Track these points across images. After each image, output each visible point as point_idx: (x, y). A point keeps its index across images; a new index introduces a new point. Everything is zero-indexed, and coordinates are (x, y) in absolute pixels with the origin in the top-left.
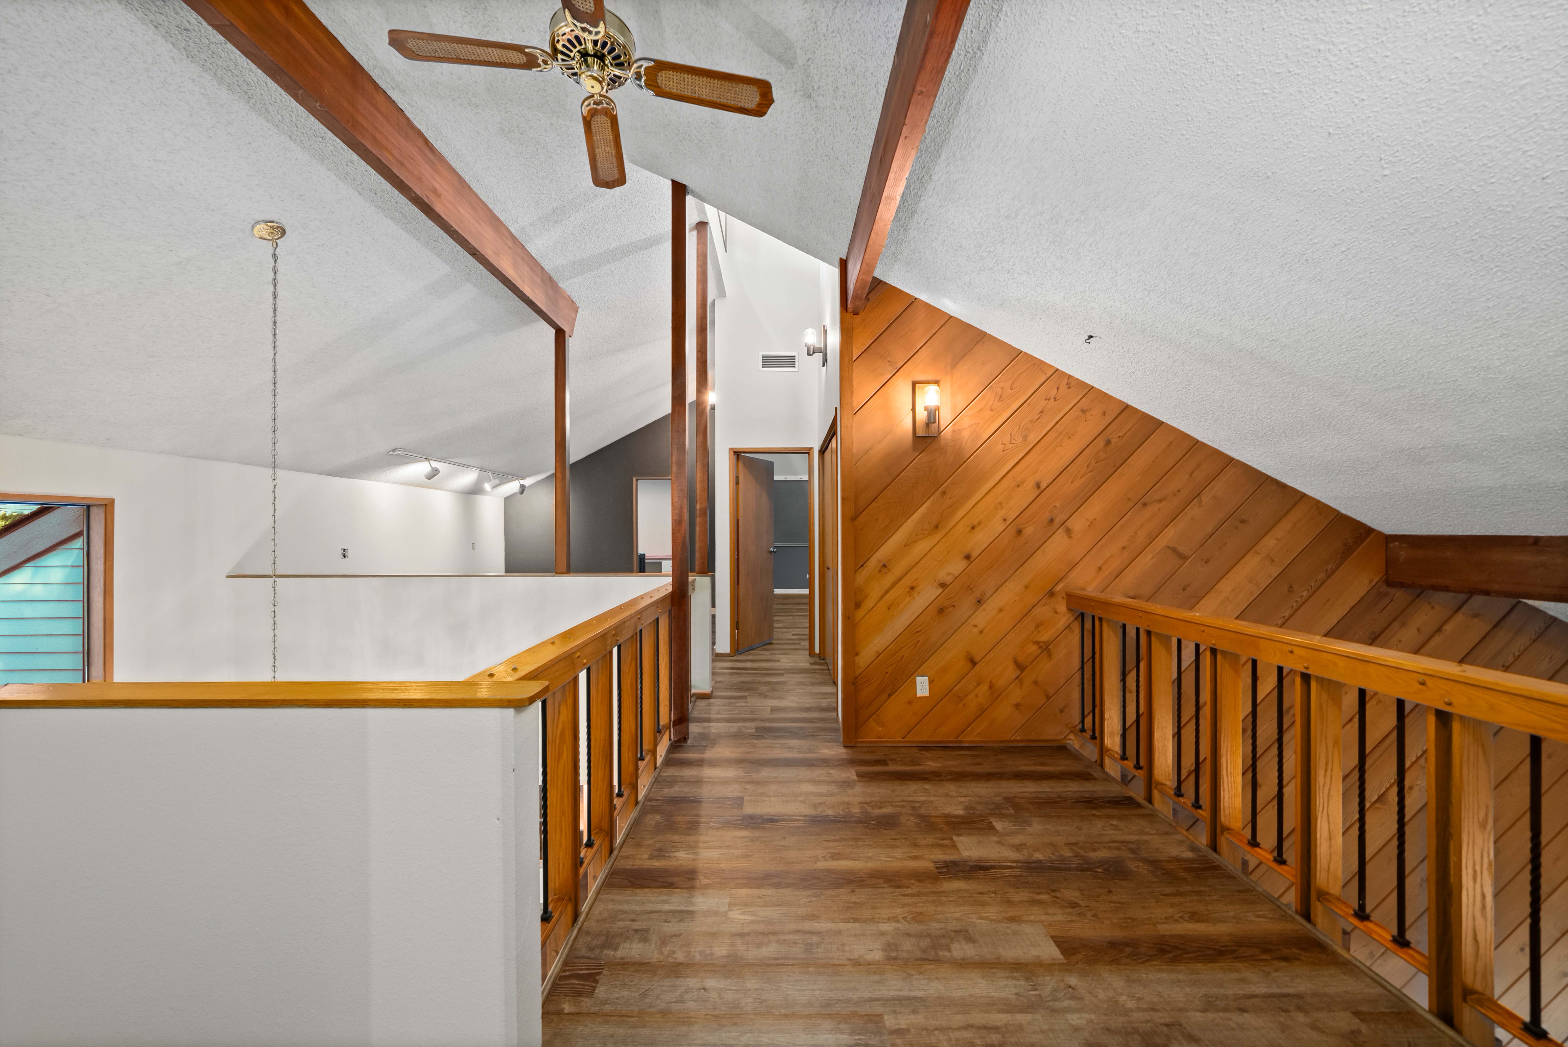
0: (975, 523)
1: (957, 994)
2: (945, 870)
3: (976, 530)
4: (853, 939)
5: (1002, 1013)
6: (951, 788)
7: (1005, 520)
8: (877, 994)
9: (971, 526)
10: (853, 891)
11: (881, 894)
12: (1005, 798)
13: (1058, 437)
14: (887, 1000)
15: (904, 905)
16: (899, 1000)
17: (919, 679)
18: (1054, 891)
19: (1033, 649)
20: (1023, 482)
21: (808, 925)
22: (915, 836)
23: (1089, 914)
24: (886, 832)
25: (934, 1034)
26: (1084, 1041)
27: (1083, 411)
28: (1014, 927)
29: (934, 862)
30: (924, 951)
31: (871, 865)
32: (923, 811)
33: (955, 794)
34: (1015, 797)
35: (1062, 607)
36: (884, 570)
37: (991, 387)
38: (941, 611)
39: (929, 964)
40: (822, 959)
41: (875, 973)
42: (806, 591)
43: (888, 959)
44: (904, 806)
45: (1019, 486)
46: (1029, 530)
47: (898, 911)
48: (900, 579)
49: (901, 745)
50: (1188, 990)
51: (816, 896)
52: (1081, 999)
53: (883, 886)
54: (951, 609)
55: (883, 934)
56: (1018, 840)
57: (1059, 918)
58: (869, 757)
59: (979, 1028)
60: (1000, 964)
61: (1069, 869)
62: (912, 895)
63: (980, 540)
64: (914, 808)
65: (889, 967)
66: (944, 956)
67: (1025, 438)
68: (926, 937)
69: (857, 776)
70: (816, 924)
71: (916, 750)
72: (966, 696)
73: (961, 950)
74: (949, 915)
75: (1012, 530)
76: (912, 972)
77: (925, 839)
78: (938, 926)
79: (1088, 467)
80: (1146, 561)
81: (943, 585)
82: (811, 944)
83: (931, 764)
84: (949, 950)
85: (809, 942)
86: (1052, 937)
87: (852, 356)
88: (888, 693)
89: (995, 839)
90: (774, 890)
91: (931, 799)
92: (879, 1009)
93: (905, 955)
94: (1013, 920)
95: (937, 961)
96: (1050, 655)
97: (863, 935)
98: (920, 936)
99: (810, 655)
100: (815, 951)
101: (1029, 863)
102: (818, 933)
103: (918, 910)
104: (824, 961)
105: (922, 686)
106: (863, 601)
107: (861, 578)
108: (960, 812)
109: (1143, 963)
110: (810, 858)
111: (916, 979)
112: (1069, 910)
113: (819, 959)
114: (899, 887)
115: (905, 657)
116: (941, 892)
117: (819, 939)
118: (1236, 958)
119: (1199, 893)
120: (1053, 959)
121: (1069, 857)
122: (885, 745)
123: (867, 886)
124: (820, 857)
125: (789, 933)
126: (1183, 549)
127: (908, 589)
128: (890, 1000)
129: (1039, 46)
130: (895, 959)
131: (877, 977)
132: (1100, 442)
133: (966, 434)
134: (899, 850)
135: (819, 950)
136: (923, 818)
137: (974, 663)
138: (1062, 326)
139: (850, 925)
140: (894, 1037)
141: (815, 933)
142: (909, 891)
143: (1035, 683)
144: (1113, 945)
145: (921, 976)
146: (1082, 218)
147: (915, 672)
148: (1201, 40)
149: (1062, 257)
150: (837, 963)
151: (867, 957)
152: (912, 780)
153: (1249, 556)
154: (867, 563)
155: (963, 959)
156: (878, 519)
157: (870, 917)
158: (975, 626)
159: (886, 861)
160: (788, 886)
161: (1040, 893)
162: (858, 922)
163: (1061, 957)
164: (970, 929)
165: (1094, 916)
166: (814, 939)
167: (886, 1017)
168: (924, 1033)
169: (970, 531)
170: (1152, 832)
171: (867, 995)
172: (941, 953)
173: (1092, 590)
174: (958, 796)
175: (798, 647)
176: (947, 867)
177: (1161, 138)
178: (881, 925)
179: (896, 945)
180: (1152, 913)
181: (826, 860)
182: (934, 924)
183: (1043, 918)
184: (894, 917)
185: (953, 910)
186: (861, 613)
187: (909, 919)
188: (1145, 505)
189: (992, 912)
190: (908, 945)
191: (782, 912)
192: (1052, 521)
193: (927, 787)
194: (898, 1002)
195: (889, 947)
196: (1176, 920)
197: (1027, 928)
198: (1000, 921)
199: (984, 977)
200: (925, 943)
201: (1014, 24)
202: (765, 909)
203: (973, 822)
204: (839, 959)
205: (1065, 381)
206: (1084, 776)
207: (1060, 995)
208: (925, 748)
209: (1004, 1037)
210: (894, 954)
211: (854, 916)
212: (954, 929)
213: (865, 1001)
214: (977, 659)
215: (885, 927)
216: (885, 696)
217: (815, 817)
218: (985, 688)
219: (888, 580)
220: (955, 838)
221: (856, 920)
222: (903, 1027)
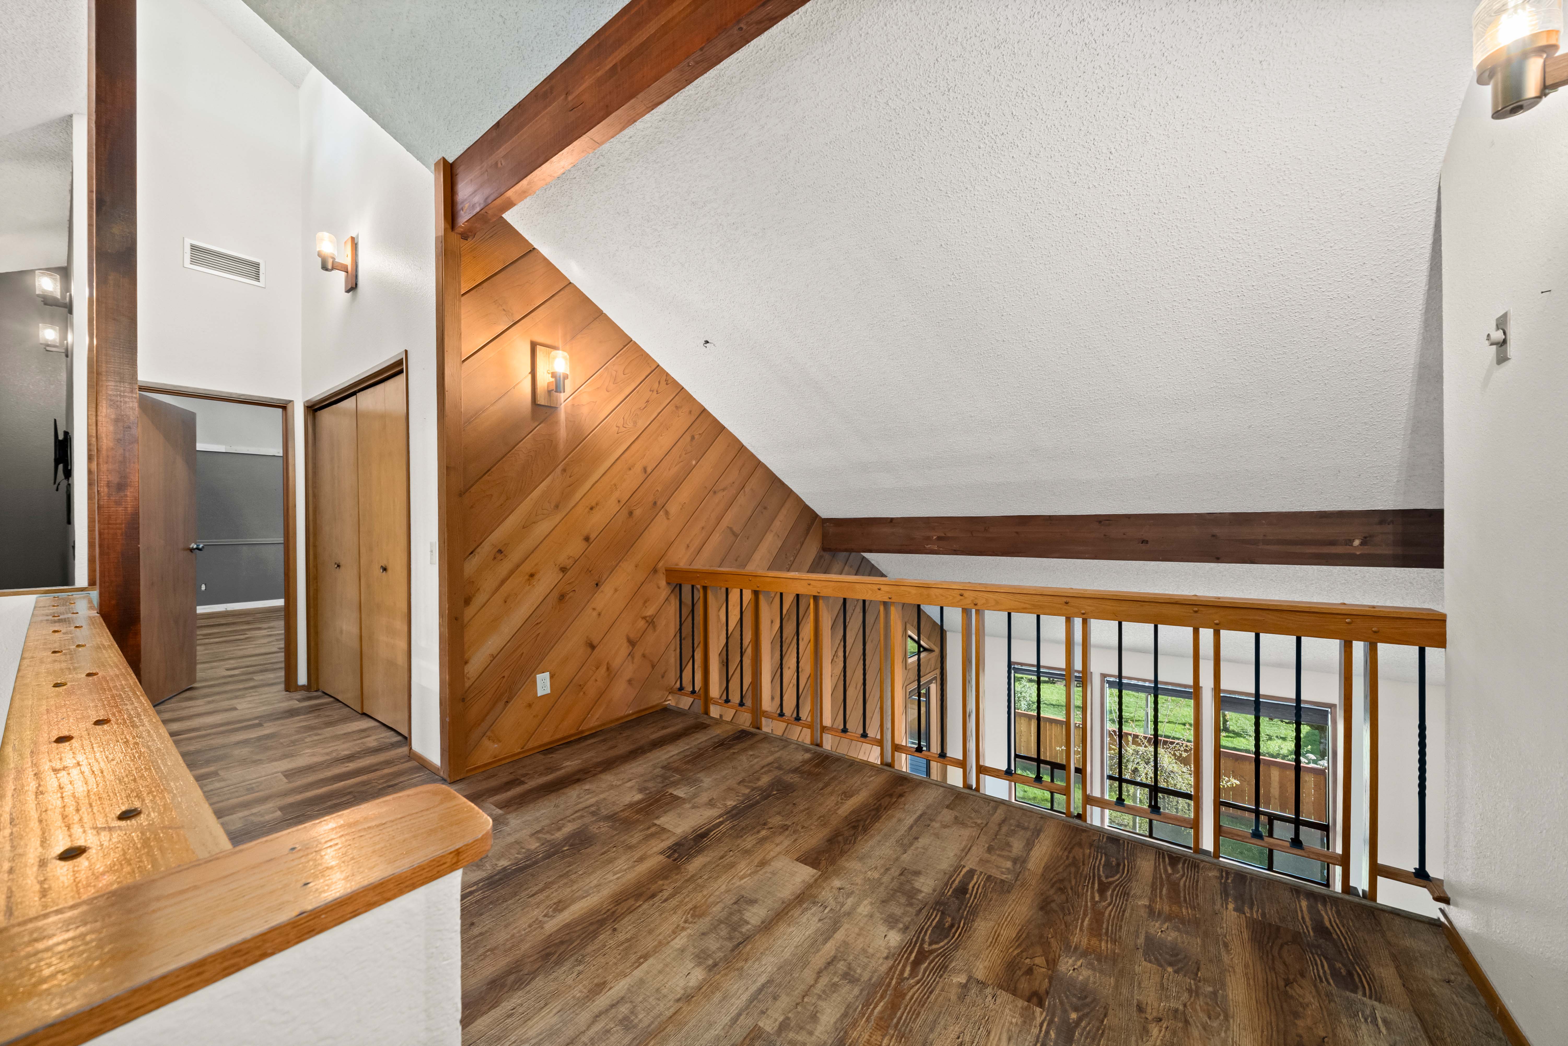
0: (593, 504)
1: (787, 954)
2: (676, 855)
3: (594, 511)
4: (661, 977)
5: (826, 942)
6: (609, 778)
7: (619, 501)
8: (734, 1011)
9: (590, 507)
10: (615, 930)
11: (643, 914)
12: (663, 767)
13: (659, 427)
14: (747, 1007)
15: (675, 910)
16: (754, 998)
17: (539, 677)
18: (765, 824)
19: (641, 624)
20: (634, 465)
21: (602, 1001)
22: (622, 839)
23: (799, 828)
24: (589, 850)
25: (807, 1002)
26: (882, 921)
27: (677, 407)
28: (768, 869)
29: (661, 853)
30: (730, 938)
31: (606, 892)
32: (604, 812)
33: (619, 783)
34: (669, 763)
35: (663, 583)
36: (500, 557)
37: (607, 367)
38: (562, 597)
39: (745, 946)
40: (652, 1023)
41: (713, 993)
42: (280, 602)
43: (710, 970)
44: (582, 817)
45: (630, 469)
46: (638, 512)
47: (675, 918)
48: (518, 566)
49: (521, 756)
50: (887, 844)
51: (579, 962)
52: (852, 892)
53: (638, 905)
54: (571, 594)
55: (682, 950)
56: (704, 798)
57: (786, 843)
58: (493, 783)
59: (826, 968)
60: (789, 905)
61: (758, 802)
62: (672, 896)
63: (597, 521)
64: (593, 814)
65: (718, 977)
66: (748, 930)
67: (635, 423)
68: (719, 925)
69: (500, 808)
70: (610, 993)
71: (541, 757)
72: (586, 683)
73: (755, 915)
74: (717, 893)
75: (625, 512)
76: (740, 964)
77: (632, 836)
78: (718, 908)
79: (680, 457)
80: (716, 538)
81: (564, 570)
82: (626, 1018)
83: (570, 764)
84: (748, 923)
85: (620, 1017)
86: (797, 860)
87: (460, 289)
88: (505, 700)
89: (687, 806)
90: (520, 993)
91: (602, 796)
92: (746, 1022)
93: (720, 954)
94: (763, 864)
95: (747, 939)
96: (654, 628)
97: (666, 965)
98: (714, 928)
99: (287, 689)
100: (636, 1021)
101: (729, 812)
102: (622, 1000)
103: (690, 906)
104: (656, 1023)
105: (543, 684)
106: (474, 596)
107: (471, 566)
108: (639, 797)
109: (855, 842)
110: (530, 926)
111: (749, 968)
112: (787, 833)
113: (649, 1026)
114: (653, 896)
115: (524, 655)
116: (692, 876)
117: (628, 1005)
118: (885, 809)
119: (834, 778)
120: (813, 876)
121: (749, 793)
122: (503, 762)
123: (623, 915)
124: (540, 918)
125: (589, 1027)
126: (736, 529)
127: (527, 577)
128: (749, 1005)
129: (814, 63)
130: (715, 965)
131: (718, 995)
132: (687, 438)
133: (585, 411)
134: (620, 861)
135: (640, 1016)
136: (611, 818)
137: (593, 647)
138: (686, 326)
139: (645, 966)
140: (783, 1035)
141: (618, 1002)
142: (666, 894)
143: (644, 656)
144: (832, 840)
145: (750, 962)
146: (760, 234)
147: (535, 670)
148: (918, 139)
149: (723, 262)
150: (671, 1014)
151: (691, 984)
152: (566, 787)
153: (768, 534)
154: (479, 550)
155: (763, 922)
156: (492, 495)
157: (656, 943)
158: (594, 609)
159: (618, 879)
160: (534, 974)
161: (758, 832)
162: (650, 957)
163: (815, 871)
164: (743, 893)
165: (803, 827)
166: (624, 1009)
167: (761, 1024)
168: (799, 1008)
169: (589, 512)
170: (777, 749)
171: (726, 1020)
172: (744, 930)
173: (683, 564)
174: (624, 783)
175: (252, 684)
176: (675, 851)
177: (854, 197)
178: (672, 943)
179: (703, 951)
180: (827, 806)
181: (553, 917)
182: (714, 909)
183: (778, 849)
184: (677, 928)
185: (716, 886)
186: (470, 611)
187: (690, 920)
188: (715, 492)
189: (743, 867)
190: (712, 944)
191: (555, 1011)
192: (655, 503)
193: (587, 787)
194: (755, 1002)
195: (701, 957)
196: (842, 803)
197: (777, 864)
198: (756, 872)
199: (789, 924)
200: (724, 931)
201: (806, 26)
202: (530, 1023)
203: (657, 801)
204: (669, 1008)
205: (664, 377)
206: (700, 727)
207: (841, 899)
208: (549, 749)
209: (845, 960)
210: (710, 962)
211: (639, 954)
212: (732, 901)
213: (731, 1027)
214: (595, 643)
215: (679, 942)
216: (501, 704)
217: (490, 877)
218: (603, 670)
219: (505, 567)
220: (657, 822)
221: (646, 957)
222: (781, 1019)
